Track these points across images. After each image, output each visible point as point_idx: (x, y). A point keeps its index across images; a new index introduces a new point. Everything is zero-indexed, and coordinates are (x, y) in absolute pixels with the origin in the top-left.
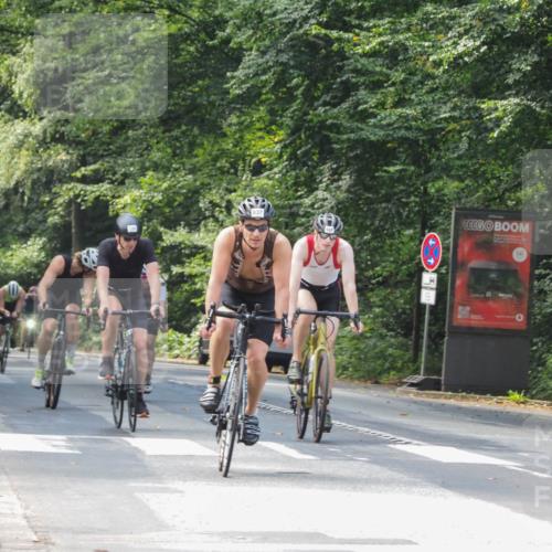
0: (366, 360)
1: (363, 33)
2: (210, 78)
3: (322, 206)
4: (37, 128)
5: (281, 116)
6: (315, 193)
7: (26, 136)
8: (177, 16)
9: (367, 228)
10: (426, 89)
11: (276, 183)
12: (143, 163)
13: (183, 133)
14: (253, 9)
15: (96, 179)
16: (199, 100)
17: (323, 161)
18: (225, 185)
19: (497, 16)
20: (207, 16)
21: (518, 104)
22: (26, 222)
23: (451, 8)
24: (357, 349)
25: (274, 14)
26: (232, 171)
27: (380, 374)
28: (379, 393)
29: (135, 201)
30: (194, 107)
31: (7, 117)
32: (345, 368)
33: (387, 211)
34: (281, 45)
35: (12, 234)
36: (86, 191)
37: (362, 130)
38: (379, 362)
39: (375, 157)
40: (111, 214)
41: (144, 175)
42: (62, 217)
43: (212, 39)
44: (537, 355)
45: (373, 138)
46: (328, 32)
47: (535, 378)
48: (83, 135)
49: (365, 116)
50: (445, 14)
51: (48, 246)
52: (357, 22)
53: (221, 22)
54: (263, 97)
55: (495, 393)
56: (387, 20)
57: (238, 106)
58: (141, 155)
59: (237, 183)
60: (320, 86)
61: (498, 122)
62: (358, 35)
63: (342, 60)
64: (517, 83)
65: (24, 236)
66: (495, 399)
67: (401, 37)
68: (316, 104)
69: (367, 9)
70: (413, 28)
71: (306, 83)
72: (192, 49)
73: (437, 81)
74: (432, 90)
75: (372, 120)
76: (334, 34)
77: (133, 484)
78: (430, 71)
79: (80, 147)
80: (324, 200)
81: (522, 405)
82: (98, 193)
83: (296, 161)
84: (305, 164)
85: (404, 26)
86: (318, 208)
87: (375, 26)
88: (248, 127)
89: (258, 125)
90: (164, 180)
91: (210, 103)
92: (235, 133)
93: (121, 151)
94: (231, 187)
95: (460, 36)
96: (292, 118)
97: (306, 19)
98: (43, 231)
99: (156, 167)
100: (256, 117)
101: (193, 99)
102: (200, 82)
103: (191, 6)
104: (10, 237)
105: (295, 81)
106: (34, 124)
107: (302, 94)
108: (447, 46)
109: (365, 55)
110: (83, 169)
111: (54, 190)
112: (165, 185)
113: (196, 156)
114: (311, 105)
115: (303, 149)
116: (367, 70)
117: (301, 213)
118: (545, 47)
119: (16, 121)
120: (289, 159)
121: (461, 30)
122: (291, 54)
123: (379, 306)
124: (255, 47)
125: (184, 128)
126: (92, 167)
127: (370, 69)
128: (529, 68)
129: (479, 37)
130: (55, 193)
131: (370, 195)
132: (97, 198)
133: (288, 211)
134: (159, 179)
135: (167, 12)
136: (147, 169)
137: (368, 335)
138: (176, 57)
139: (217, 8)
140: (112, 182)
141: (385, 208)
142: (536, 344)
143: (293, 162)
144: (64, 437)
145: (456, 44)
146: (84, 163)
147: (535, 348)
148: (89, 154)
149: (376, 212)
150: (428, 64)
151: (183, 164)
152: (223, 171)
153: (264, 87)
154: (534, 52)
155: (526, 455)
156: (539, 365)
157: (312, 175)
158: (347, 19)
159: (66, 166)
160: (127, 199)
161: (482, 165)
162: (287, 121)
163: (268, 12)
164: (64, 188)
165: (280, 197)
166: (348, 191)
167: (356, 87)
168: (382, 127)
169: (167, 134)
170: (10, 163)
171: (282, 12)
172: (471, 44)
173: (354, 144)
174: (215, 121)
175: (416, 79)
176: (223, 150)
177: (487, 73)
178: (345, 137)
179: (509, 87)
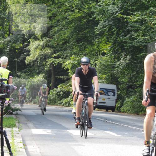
0: (135, 108)
1: (133, 16)
2: (90, 29)
3: (122, 65)
4: (42, 43)
5: (110, 39)
6: (120, 61)
7: (39, 45)
8: (81, 11)
9: (135, 71)
10: (151, 31)
11: (109, 58)
12: (71, 53)
13: (83, 44)
14: (102, 9)
15: (58, 57)
16: (87, 35)
17: (122, 52)
18: (94, 59)
20: (89, 11)
22: (39, 69)
24: (132, 105)
25: (108, 11)
26: (96, 55)
27: (139, 112)
28: (139, 117)
29: (69, 63)
30: (86, 37)
31: (33, 40)
32: (129, 110)
33: (140, 66)
34: (110, 19)
35: (35, 73)
36: (55, 61)
37: (133, 43)
38: (139, 109)
39: (136, 51)
40: (62, 67)
41: (72, 56)
42: (49, 68)
43: (91, 18)
45: (136, 45)
46: (123, 16)
48: (55, 45)
49: (134, 39)
51: (45, 76)
52: (131, 13)
53: (93, 13)
54: (105, 34)
56: (140, 12)
57: (98, 37)
58: (71, 51)
59: (98, 58)
60: (121, 31)
62: (132, 17)
63: (127, 23)
65: (38, 74)
67: (144, 17)
68: (120, 36)
69: (134, 9)
70: (147, 14)
71: (117, 30)
72: (85, 21)
73: (154, 29)
74: (153, 32)
75: (136, 40)
76: (125, 16)
77: (70, 143)
78: (152, 26)
79: (54, 48)
80: (122, 63)
82: (59, 61)
83: (114, 52)
84: (117, 53)
85: (145, 14)
86: (121, 65)
87: (136, 14)
88: (100, 42)
89: (103, 42)
90: (77, 57)
91: (90, 36)
92: (97, 44)
93: (65, 49)
94: (96, 59)
96: (113, 40)
97: (117, 12)
98: (44, 72)
99: (75, 54)
100: (103, 39)
101: (85, 34)
102: (87, 30)
103: (85, 8)
104: (34, 74)
105: (114, 29)
106: (41, 42)
107: (116, 33)
109: (133, 22)
110: (54, 54)
111: (46, 61)
112: (77, 59)
113: (86, 51)
114: (118, 36)
115: (116, 49)
116: (134, 26)
117: (116, 67)
119: (36, 41)
120: (112, 51)
122: (113, 22)
123: (138, 93)
124: (103, 20)
125: (83, 43)
126: (57, 54)
127: (135, 26)
130: (47, 61)
131: (135, 61)
132: (59, 63)
133: (112, 66)
134: (76, 57)
135: (78, 10)
136: (73, 54)
137: (135, 101)
138: (80, 23)
139: (92, 9)
140: (63, 58)
141: (139, 65)
143: (113, 52)
144: (50, 130)
146: (55, 53)
148: (56, 50)
149: (137, 66)
150: (152, 24)
151: (83, 53)
152: (94, 55)
153: (105, 31)
157: (119, 56)
158: (128, 12)
159: (50, 54)
160: (67, 63)
162: (112, 41)
163: (106, 10)
164: (49, 60)
165: (110, 62)
166: (129, 60)
167: (131, 31)
168: (138, 42)
169: (78, 45)
170: (34, 53)
171: (110, 10)
173: (131, 47)
174: (92, 41)
175: (148, 28)
176: (94, 49)
178: (128, 45)
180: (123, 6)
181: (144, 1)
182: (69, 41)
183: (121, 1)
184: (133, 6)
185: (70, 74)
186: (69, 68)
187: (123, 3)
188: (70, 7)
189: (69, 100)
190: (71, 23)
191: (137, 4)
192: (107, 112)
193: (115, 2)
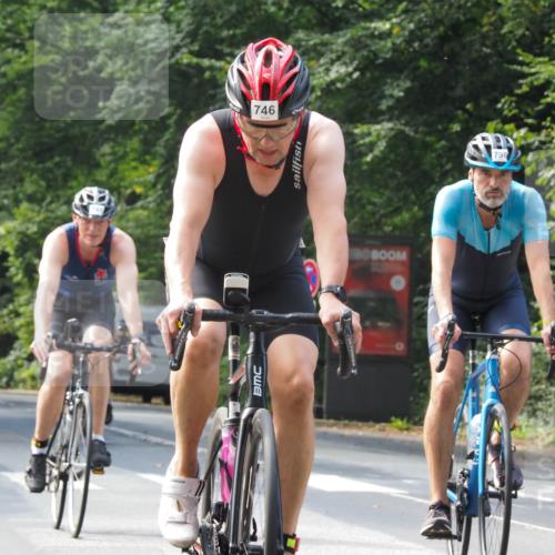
5: (154, 145)
11: (151, 213)
12: (16, 195)
13: (58, 165)
16: (71, 132)
19: (369, 42)
21: (392, 129)
23: (323, 34)
29: (9, 232)
30: (67, 139)
41: (18, 207)
44: (419, 380)
46: (199, 60)
47: (418, 404)
50: (317, 41)
52: (227, 50)
54: (137, 127)
55: (378, 420)
57: (112, 136)
58: (14, 187)
61: (371, 146)
64: (390, 109)
66: (378, 426)
69: (239, 38)
71: (179, 111)
76: (206, 62)
81: (405, 432)
88: (121, 158)
89: (132, 156)
90: (39, 212)
91: (82, 134)
92: (110, 162)
95: (333, 62)
96: (165, 147)
97: (177, 48)
99: (31, 199)
100: (129, 147)
107: (176, 122)
108: (319, 73)
112: (42, 217)
118: (418, 73)
120: (163, 189)
121: (334, 56)
128: (402, 94)
129: (351, 63)
134: (33, 211)
136: (22, 201)
142: (417, 370)
143: (167, 192)
145: (328, 70)
147: (416, 374)
154: (407, 77)
155: (410, 482)
156: (420, 391)
158: (218, 47)
161: (357, 191)
162: (161, 150)
165: (155, 226)
169: (40, 166)
172: (343, 70)
174: (88, 152)
176: (97, 181)
177: (360, 100)
179: (382, 113)
180: (199, 25)
181: (273, 9)
182: (5, 153)
183: (193, 9)
184: (236, 27)
185: (13, 270)
186: (10, 250)
187: (199, 17)
188: (9, 29)
189: (9, 366)
190: (15, 89)
191: (250, 18)
192: (147, 405)
193: (171, 13)
